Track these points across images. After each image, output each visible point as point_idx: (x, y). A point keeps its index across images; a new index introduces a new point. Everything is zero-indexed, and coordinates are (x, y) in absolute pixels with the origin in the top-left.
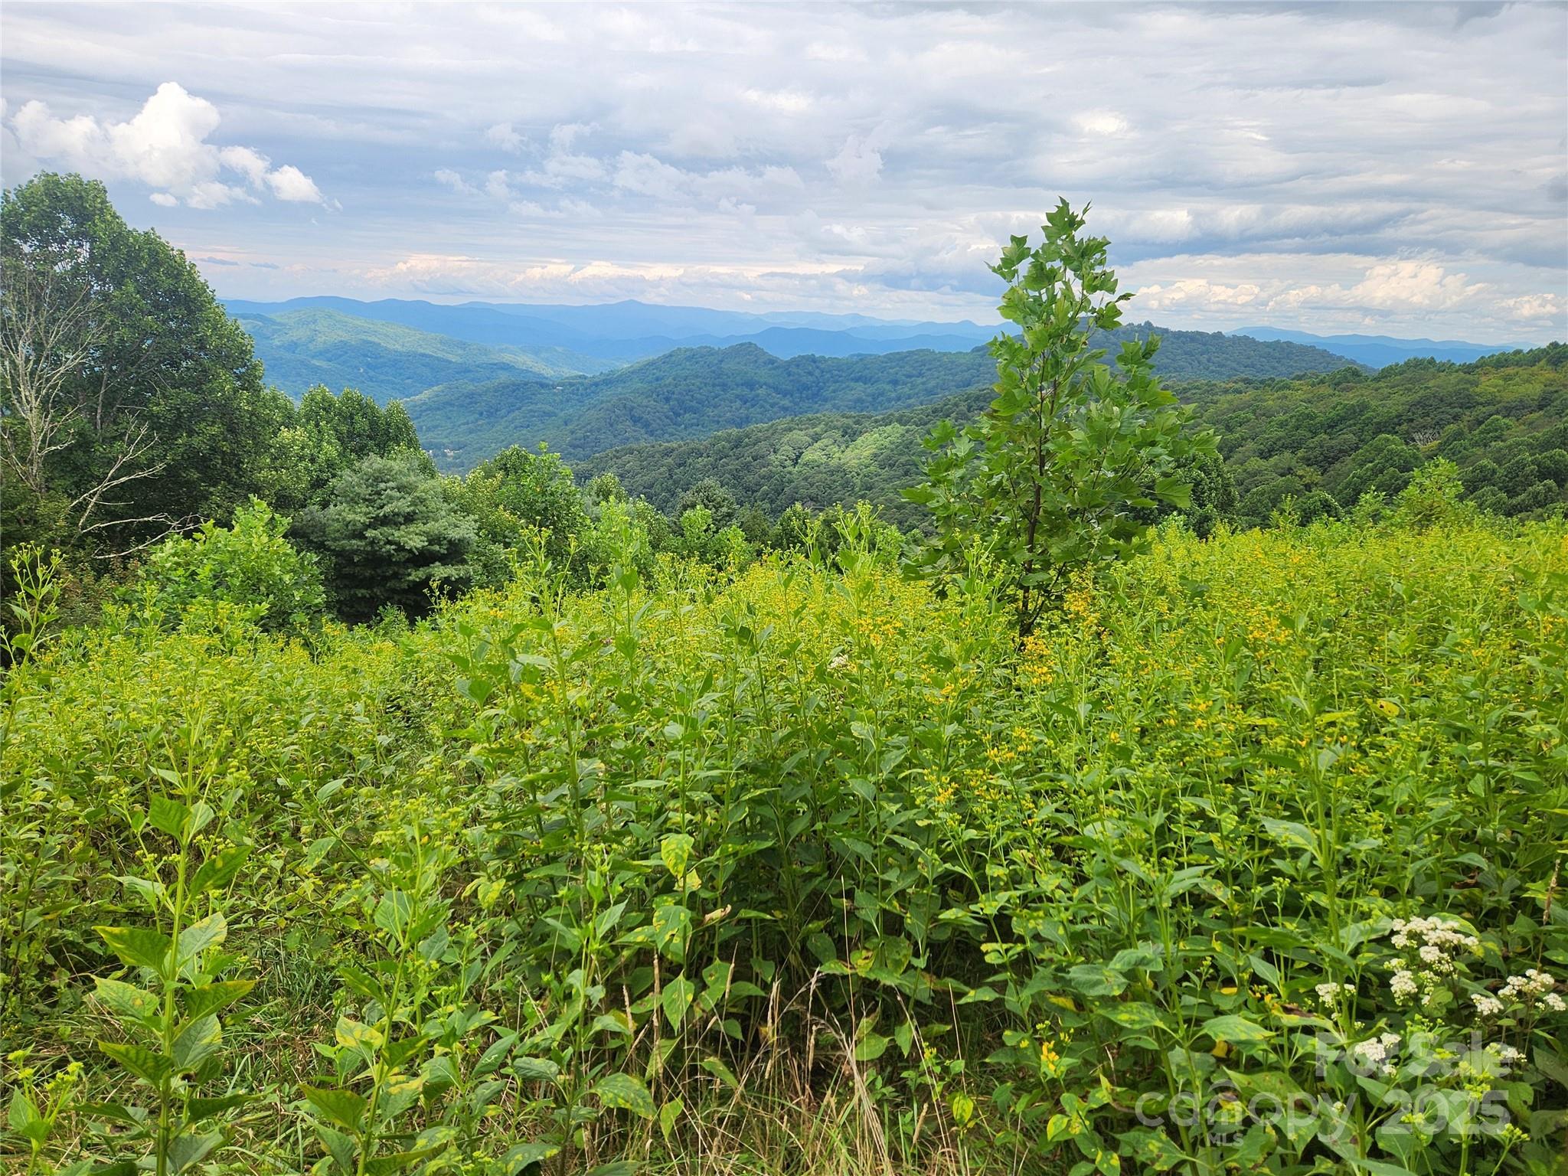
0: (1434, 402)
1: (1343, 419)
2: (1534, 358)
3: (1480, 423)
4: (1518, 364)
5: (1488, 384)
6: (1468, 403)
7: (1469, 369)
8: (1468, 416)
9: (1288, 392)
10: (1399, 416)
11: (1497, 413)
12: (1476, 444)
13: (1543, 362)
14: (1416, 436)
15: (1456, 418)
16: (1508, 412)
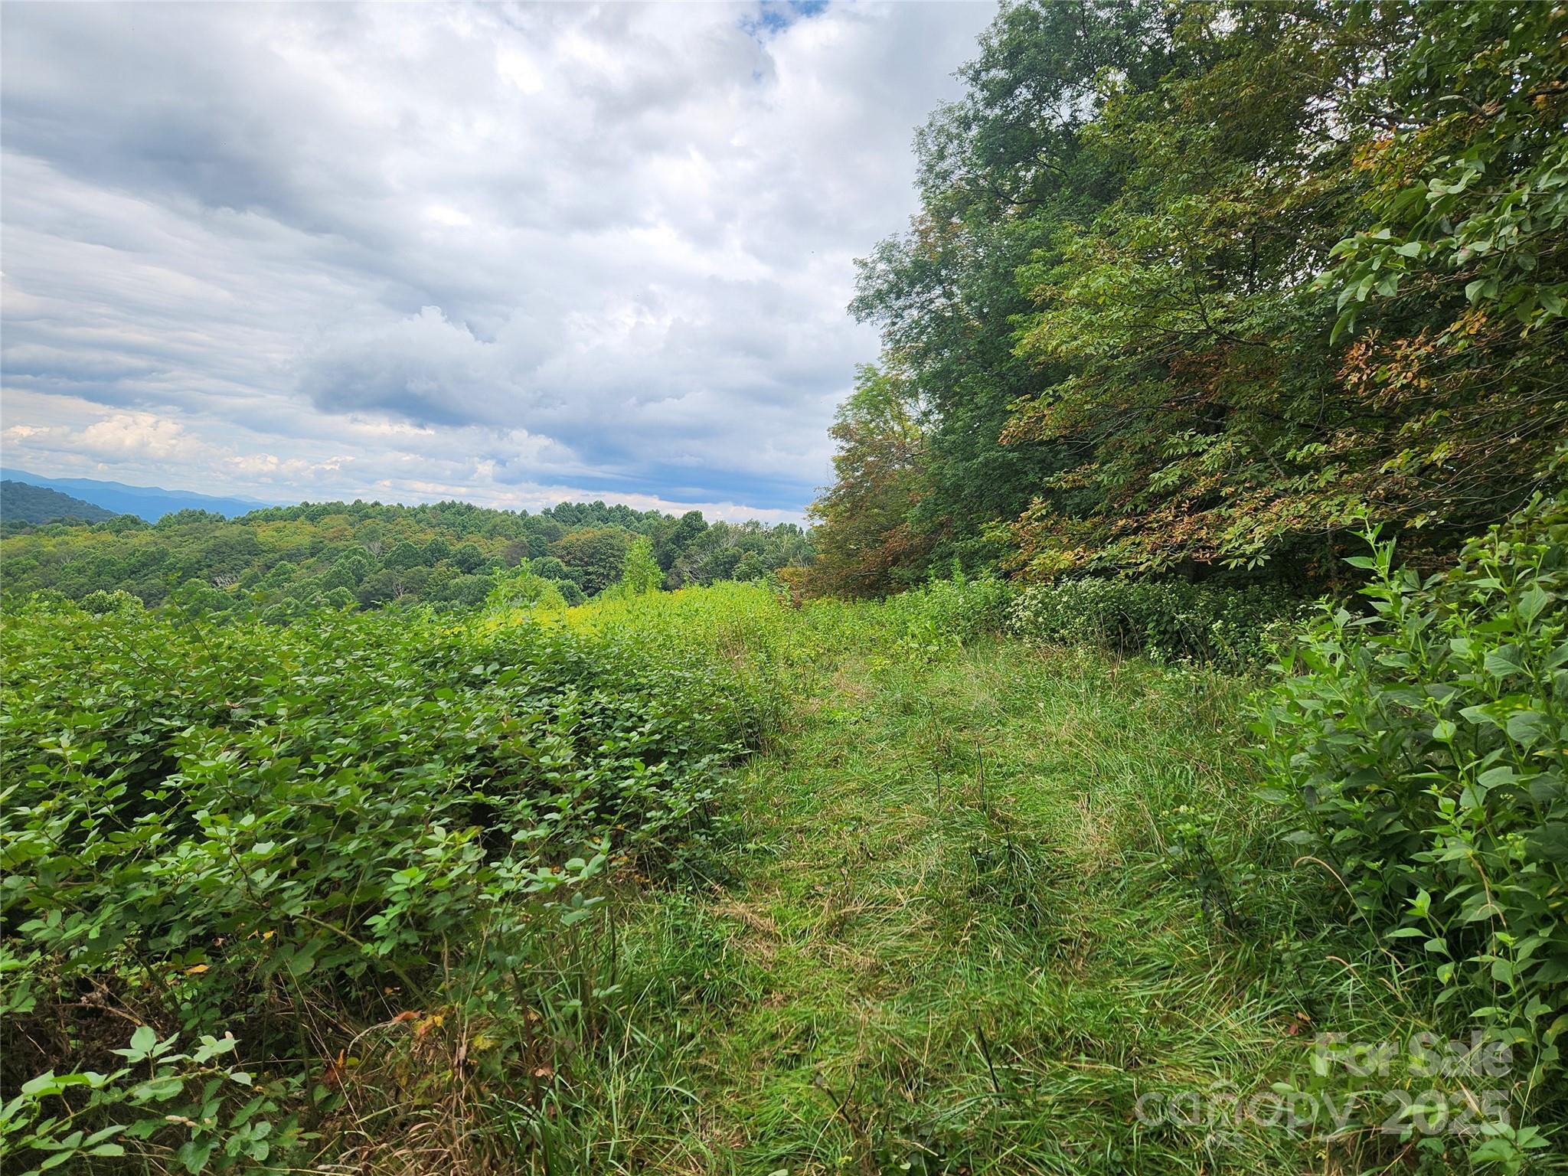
0: (227, 550)
1: (144, 565)
2: (293, 515)
3: (269, 568)
4: (281, 518)
5: (265, 534)
6: (253, 549)
7: (245, 522)
8: (258, 562)
9: (66, 538)
10: (199, 562)
11: (282, 559)
12: (271, 586)
13: (302, 518)
14: (217, 580)
15: (247, 564)
16: (290, 557)
